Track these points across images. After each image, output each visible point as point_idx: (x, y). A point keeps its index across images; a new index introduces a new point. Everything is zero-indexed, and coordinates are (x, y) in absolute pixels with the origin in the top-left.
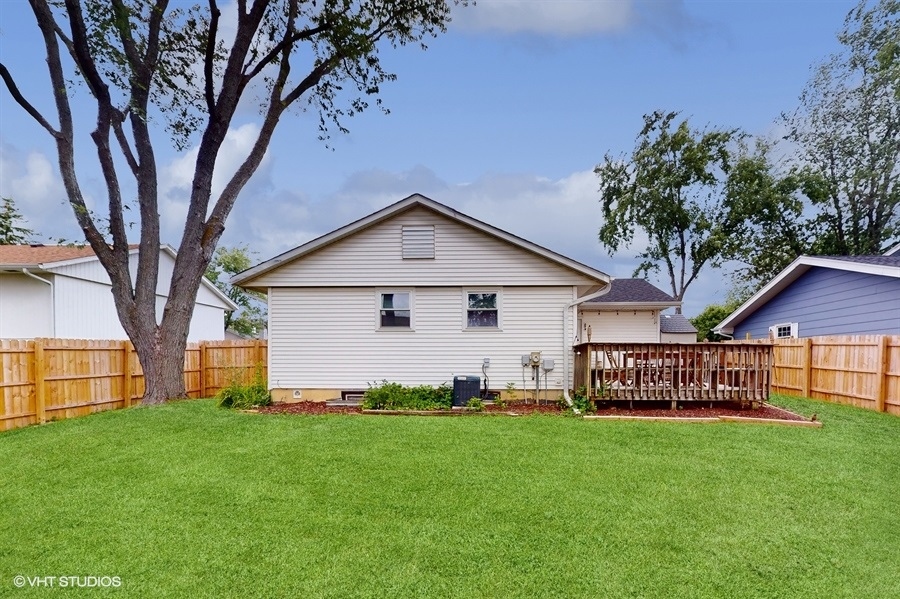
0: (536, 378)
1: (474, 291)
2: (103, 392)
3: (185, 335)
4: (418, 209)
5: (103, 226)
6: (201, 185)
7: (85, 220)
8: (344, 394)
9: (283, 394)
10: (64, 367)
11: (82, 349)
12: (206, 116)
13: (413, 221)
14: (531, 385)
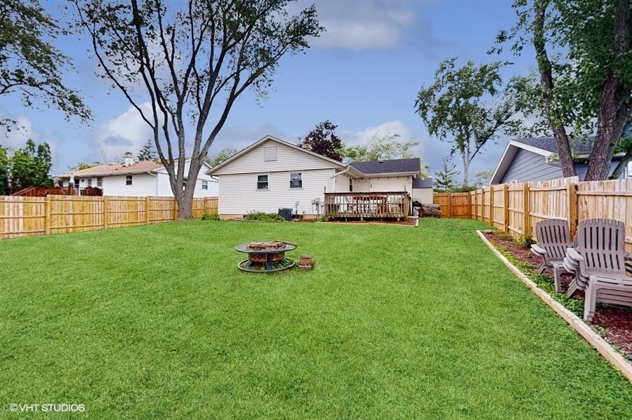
0: (317, 210)
1: (292, 173)
2: (167, 215)
3: (193, 194)
4: (269, 140)
5: (167, 157)
6: (198, 139)
7: (161, 155)
8: (244, 216)
9: (223, 216)
10: (155, 206)
11: (161, 199)
12: (199, 113)
13: (268, 145)
14: (316, 213)
